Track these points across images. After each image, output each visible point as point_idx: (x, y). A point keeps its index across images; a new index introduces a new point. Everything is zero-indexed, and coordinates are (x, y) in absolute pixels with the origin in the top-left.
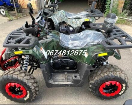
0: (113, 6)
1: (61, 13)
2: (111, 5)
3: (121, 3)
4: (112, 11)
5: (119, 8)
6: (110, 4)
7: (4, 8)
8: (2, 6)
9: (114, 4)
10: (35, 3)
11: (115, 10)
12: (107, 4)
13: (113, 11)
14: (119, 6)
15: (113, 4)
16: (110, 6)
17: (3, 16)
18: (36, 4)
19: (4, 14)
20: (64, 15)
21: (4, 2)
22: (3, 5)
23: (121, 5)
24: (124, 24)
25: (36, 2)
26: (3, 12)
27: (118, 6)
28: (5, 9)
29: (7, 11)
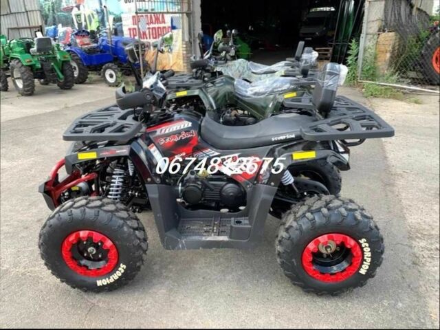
0: (364, 60)
1: (240, 64)
2: (361, 56)
3: (383, 52)
4: (363, 71)
5: (380, 64)
6: (357, 55)
7: (114, 67)
8: (110, 65)
9: (367, 55)
10: (181, 58)
11: (370, 69)
12: (350, 55)
13: (365, 70)
14: (379, 59)
15: (364, 54)
16: (357, 60)
17: (111, 85)
18: (183, 59)
19: (111, 80)
20: (246, 67)
21: (115, 55)
22: (111, 62)
23: (382, 55)
24: (389, 98)
25: (183, 54)
26: (111, 76)
27: (375, 58)
28: (116, 70)
29: (119, 74)
